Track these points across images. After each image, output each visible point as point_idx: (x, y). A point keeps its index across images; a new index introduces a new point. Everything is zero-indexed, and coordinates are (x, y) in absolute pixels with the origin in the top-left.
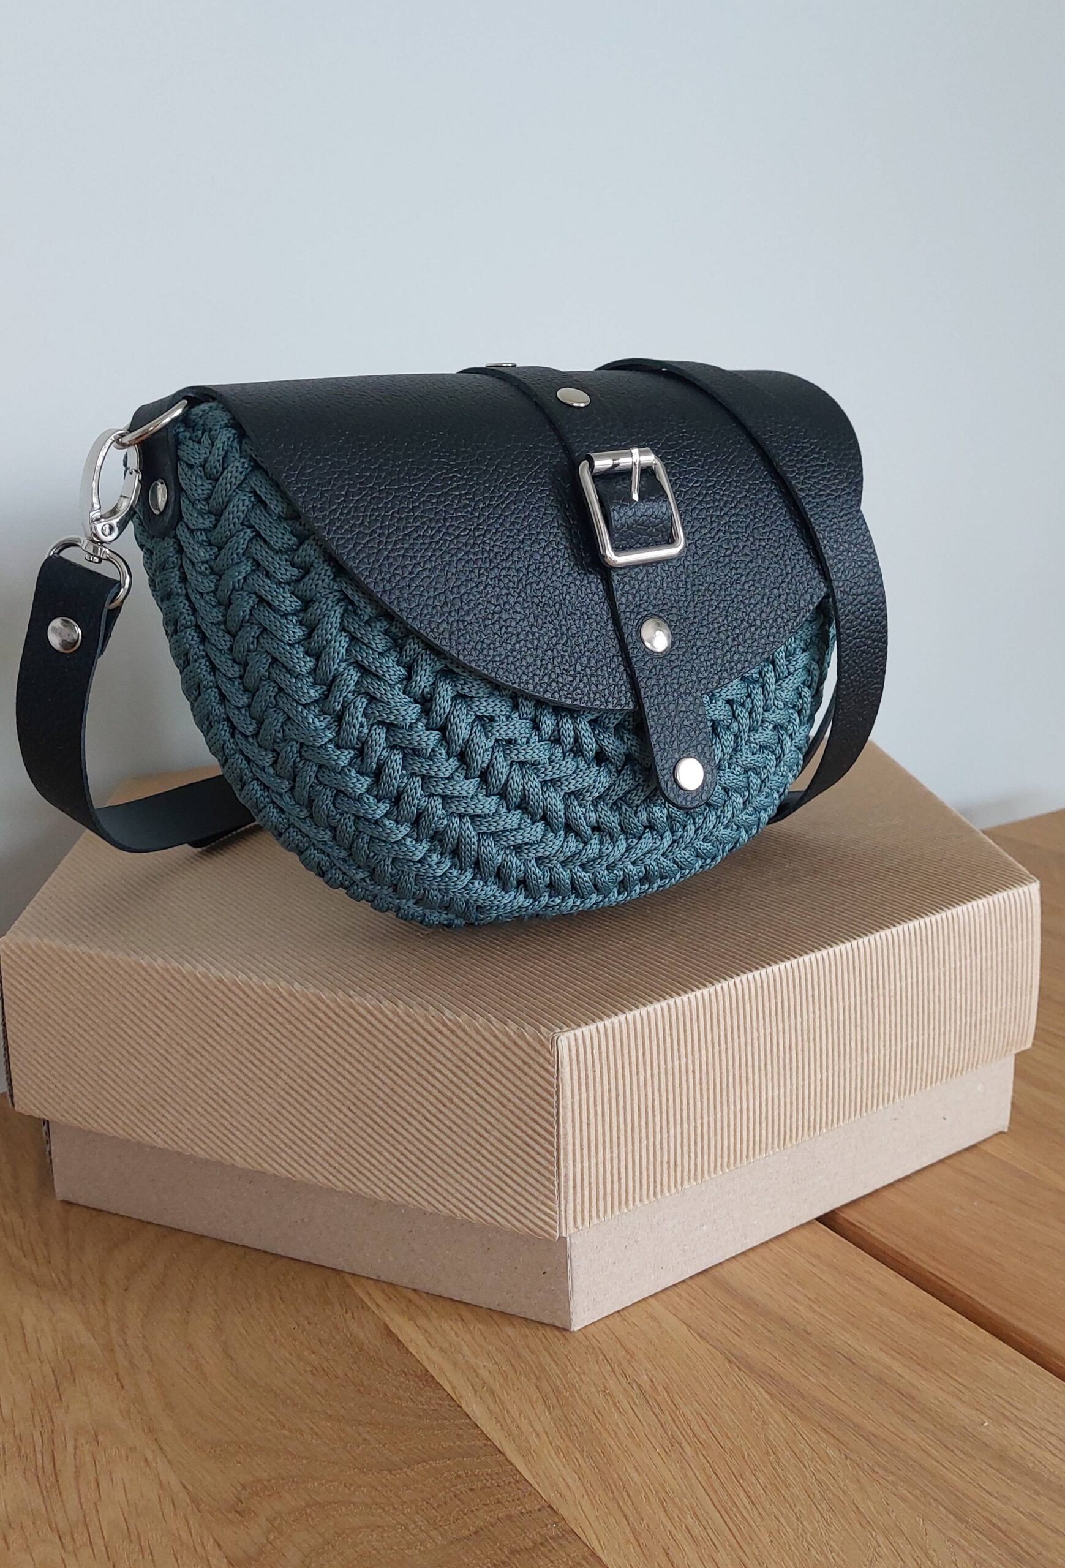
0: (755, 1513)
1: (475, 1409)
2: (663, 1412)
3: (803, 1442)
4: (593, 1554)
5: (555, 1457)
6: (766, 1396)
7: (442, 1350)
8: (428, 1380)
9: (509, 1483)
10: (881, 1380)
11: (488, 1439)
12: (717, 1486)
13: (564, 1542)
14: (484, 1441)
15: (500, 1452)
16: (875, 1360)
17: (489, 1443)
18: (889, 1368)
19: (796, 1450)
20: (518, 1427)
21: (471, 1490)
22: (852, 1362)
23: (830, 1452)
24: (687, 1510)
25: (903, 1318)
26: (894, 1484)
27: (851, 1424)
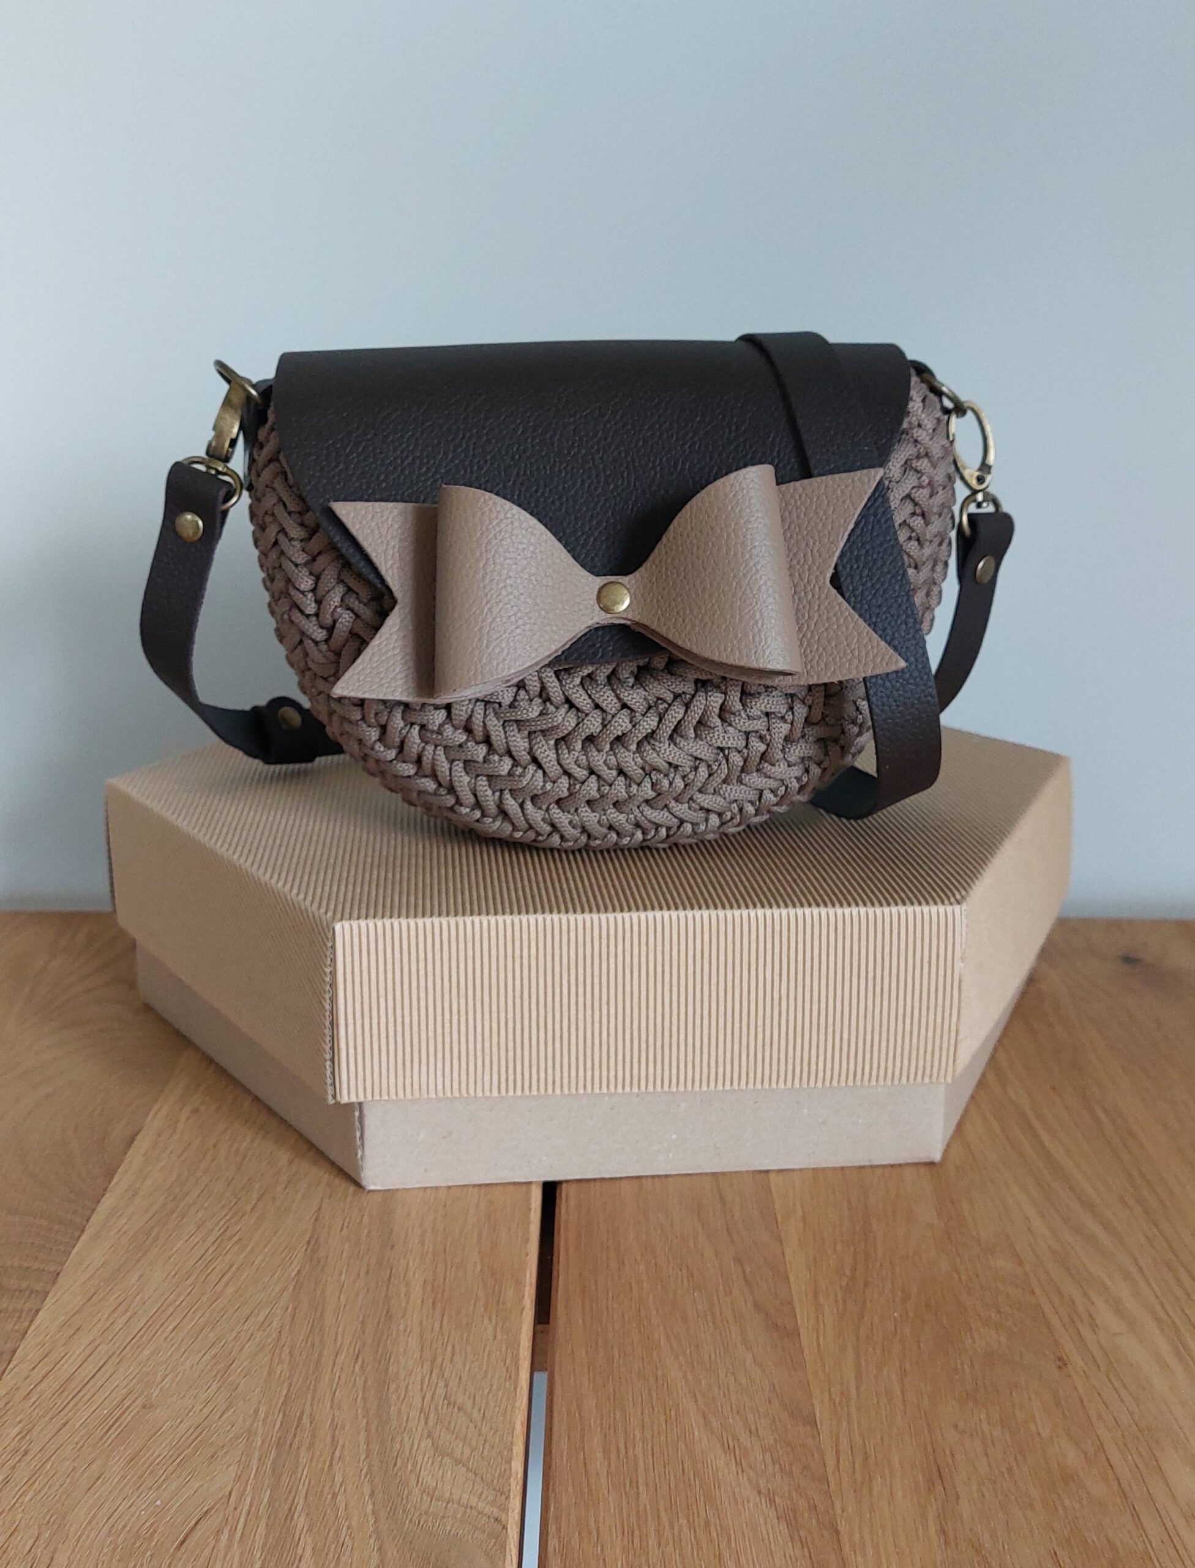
0: (165, 1335)
1: (108, 1201)
4: (37, 1311)
11: (88, 1221)
12: (171, 1309)
13: (33, 1296)
15: (83, 1231)
16: (408, 1285)
17: (85, 1223)
21: (33, 1244)
23: (274, 1324)
24: (129, 1314)
25: (479, 1268)
26: (280, 1361)
27: (318, 1315)
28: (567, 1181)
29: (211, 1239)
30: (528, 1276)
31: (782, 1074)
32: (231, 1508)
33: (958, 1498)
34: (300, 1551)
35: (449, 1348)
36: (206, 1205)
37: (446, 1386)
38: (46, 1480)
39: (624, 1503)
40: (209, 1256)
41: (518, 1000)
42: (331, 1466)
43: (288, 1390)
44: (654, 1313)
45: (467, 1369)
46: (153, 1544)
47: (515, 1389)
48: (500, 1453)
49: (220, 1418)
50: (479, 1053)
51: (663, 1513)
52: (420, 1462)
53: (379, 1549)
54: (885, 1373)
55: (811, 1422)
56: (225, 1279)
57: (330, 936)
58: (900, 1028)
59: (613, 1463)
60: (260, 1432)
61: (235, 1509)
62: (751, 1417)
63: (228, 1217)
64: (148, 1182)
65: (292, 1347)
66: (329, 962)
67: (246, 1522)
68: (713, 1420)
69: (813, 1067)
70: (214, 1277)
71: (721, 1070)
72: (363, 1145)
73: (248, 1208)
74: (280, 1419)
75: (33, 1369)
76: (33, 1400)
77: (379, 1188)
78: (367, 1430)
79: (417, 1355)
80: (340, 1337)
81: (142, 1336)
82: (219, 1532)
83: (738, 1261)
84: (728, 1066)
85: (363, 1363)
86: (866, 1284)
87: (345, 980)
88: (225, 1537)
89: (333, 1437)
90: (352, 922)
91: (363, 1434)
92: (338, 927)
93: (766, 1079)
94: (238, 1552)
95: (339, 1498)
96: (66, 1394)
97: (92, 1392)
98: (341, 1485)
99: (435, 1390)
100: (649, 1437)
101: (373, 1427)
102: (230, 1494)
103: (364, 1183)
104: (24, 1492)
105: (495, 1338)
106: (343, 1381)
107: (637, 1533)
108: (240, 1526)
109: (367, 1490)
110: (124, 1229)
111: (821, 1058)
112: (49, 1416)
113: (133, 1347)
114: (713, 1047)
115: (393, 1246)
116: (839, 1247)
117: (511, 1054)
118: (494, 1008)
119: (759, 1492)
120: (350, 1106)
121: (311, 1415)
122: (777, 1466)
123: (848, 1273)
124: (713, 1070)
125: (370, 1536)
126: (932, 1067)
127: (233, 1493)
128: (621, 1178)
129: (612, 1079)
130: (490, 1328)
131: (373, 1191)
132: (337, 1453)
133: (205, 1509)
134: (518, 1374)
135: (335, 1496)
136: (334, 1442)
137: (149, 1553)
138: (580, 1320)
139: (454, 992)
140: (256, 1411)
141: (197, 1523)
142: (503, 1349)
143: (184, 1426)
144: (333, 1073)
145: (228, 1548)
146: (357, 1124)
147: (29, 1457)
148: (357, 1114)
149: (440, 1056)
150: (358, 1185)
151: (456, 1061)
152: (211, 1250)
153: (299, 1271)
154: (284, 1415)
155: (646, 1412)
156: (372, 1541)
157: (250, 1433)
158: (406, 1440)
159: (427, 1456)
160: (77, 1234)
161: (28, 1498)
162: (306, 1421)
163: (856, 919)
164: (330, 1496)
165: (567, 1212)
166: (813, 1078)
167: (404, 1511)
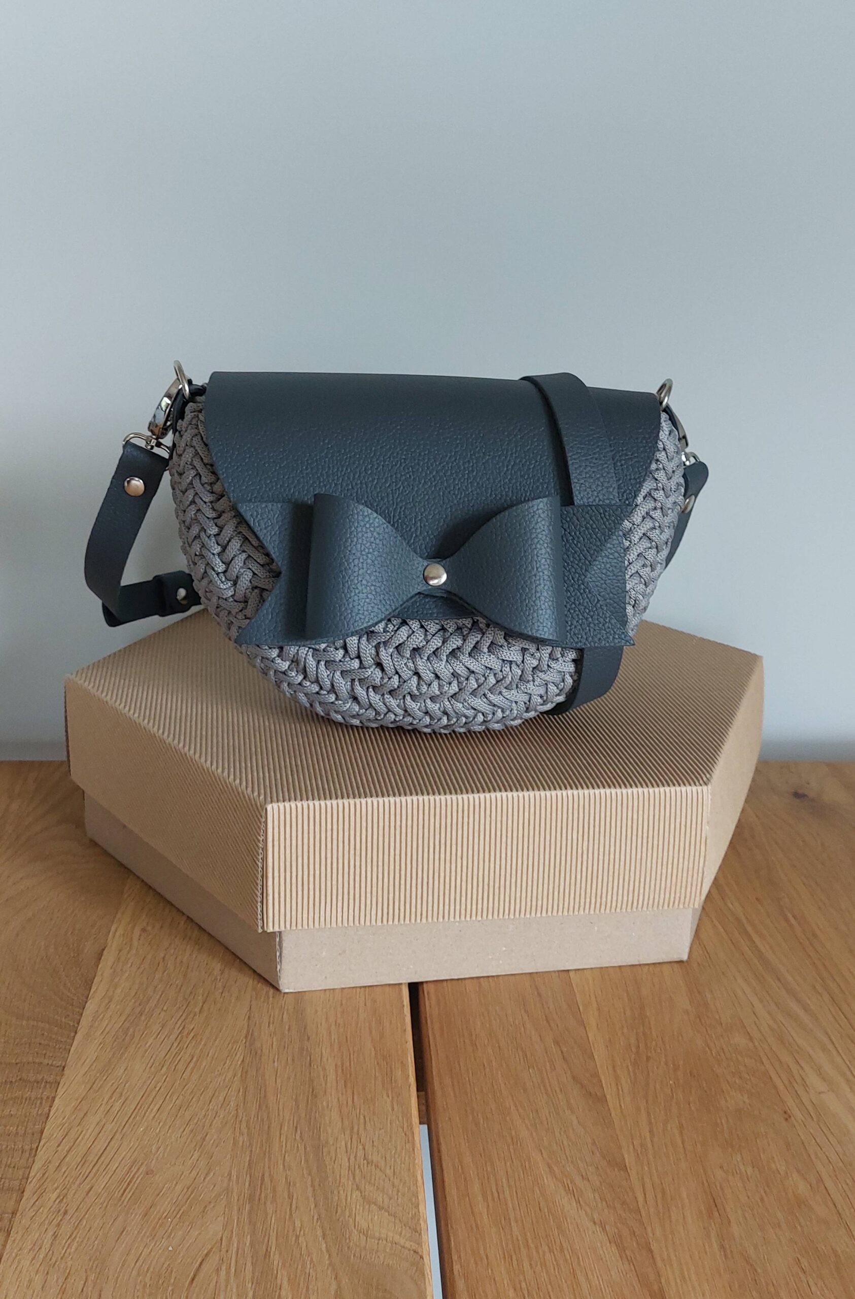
0: (153, 1115)
1: (91, 1007)
2: (176, 1048)
3: (226, 1092)
4: (54, 1099)
5: (97, 1045)
6: (239, 1063)
7: (114, 972)
8: (88, 984)
9: (61, 1048)
10: (311, 1080)
11: (78, 1024)
12: (154, 1093)
13: (48, 1086)
14: (75, 1023)
15: (76, 1033)
16: (324, 1069)
17: (76, 1025)
18: (325, 1076)
19: (216, 1094)
20: (99, 1023)
21: (40, 1044)
22: (310, 1064)
23: (232, 1103)
24: (123, 1098)
25: (373, 1053)
26: (241, 1133)
27: (262, 1096)
28: (427, 982)
29: (173, 1037)
30: (409, 1059)
31: (582, 904)
32: (224, 1250)
33: (730, 1222)
34: (279, 1282)
35: (362, 1117)
36: (165, 1008)
37: (364, 1149)
38: (84, 1234)
39: (503, 1234)
40: (174, 1050)
41: (397, 857)
42: (291, 1215)
43: (250, 1156)
44: (503, 1085)
45: (377, 1134)
46: (172, 1281)
47: (413, 1150)
48: (410, 1200)
49: (205, 1178)
50: (369, 895)
51: (530, 1241)
52: (354, 1209)
53: (336, 1278)
54: (669, 1128)
55: (624, 1168)
56: (189, 1069)
57: (263, 814)
58: (664, 871)
59: (490, 1205)
60: (236, 1190)
61: (227, 1251)
62: (581, 1164)
63: (183, 1017)
64: (119, 991)
65: (248, 1122)
66: (262, 833)
67: (236, 1262)
68: (555, 1169)
69: (604, 899)
70: (181, 1067)
71: (540, 903)
72: (281, 961)
73: (197, 1010)
74: (248, 1178)
75: (59, 1146)
76: (63, 1170)
77: (291, 991)
78: (313, 1186)
79: (340, 1123)
80: (281, 1114)
81: (136, 1115)
82: (218, 1270)
83: (557, 1043)
84: (545, 900)
85: (301, 1133)
86: (648, 1058)
87: (273, 846)
88: (223, 1273)
89: (289, 1191)
90: (279, 804)
91: (310, 1189)
92: (269, 807)
93: (571, 909)
94: (235, 1287)
95: (300, 1239)
96: (86, 1165)
97: (107, 1161)
98: (300, 1231)
99: (356, 1152)
100: (513, 1183)
101: (316, 1183)
102: (221, 1240)
103: (281, 988)
104: (69, 1245)
105: (393, 1109)
106: (288, 1145)
107: (514, 1258)
108: (233, 1264)
109: (319, 1232)
110: (107, 1029)
111: (610, 893)
112: (78, 1182)
113: (130, 1125)
114: (535, 887)
115: (309, 1038)
116: (625, 1030)
117: (391, 895)
118: (380, 863)
119: (595, 1223)
120: (273, 934)
121: (270, 1175)
122: (604, 1203)
123: (634, 1050)
124: (534, 903)
125: (328, 1268)
126: (685, 897)
127: (224, 1238)
128: (465, 979)
129: (463, 912)
130: (389, 1101)
131: (287, 993)
132: (294, 1206)
133: (206, 1252)
134: (414, 1138)
135: (297, 1237)
136: (290, 1197)
137: (170, 1288)
138: (452, 1094)
139: (352, 852)
140: (230, 1174)
141: (201, 1264)
142: (400, 1118)
143: (179, 1187)
144: (262, 911)
145: (227, 1281)
146: (278, 947)
147: (68, 1217)
148: (278, 940)
149: (340, 898)
150: (277, 989)
151: (351, 901)
152: (175, 1045)
153: (243, 1061)
154: (250, 1177)
155: (508, 1164)
156: (329, 1272)
157: (228, 1191)
158: (341, 1192)
159: (358, 1204)
160: (72, 1034)
161: (73, 1250)
162: (267, 1179)
163: (635, 797)
164: (294, 1238)
165: (430, 1007)
166: (603, 907)
167: (348, 1248)
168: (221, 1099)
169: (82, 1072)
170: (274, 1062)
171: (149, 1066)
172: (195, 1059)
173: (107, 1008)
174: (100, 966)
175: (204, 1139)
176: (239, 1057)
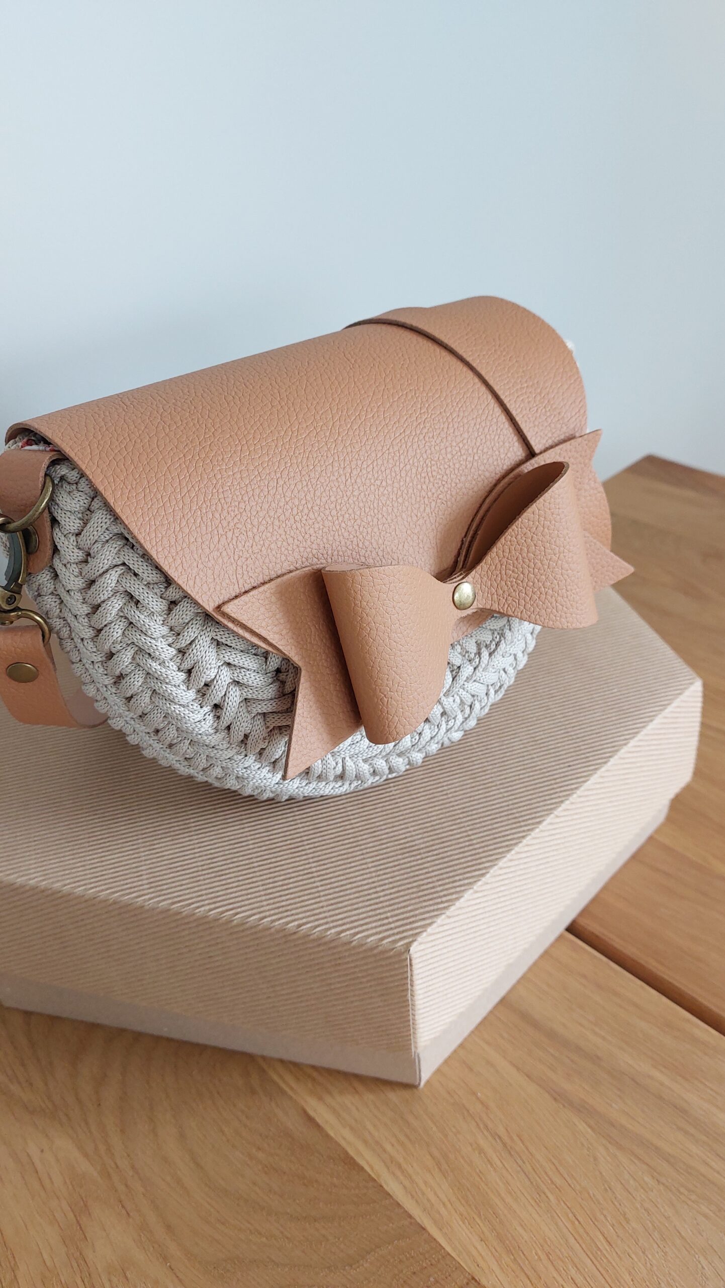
2: (524, 1163)
3: (626, 1172)
5: (463, 1225)
6: (589, 1130)
7: (352, 1128)
8: (350, 1163)
9: (439, 1260)
14: (409, 1220)
18: (662, 1084)
19: (623, 1182)
20: (429, 1200)
168: (632, 1182)
169: (495, 1267)
170: (611, 1106)
171: (533, 1203)
172: (553, 1160)
173: (409, 1177)
174: (332, 1134)
175: (683, 1237)
176: (582, 1126)
